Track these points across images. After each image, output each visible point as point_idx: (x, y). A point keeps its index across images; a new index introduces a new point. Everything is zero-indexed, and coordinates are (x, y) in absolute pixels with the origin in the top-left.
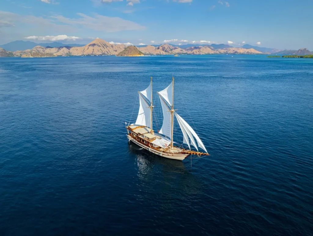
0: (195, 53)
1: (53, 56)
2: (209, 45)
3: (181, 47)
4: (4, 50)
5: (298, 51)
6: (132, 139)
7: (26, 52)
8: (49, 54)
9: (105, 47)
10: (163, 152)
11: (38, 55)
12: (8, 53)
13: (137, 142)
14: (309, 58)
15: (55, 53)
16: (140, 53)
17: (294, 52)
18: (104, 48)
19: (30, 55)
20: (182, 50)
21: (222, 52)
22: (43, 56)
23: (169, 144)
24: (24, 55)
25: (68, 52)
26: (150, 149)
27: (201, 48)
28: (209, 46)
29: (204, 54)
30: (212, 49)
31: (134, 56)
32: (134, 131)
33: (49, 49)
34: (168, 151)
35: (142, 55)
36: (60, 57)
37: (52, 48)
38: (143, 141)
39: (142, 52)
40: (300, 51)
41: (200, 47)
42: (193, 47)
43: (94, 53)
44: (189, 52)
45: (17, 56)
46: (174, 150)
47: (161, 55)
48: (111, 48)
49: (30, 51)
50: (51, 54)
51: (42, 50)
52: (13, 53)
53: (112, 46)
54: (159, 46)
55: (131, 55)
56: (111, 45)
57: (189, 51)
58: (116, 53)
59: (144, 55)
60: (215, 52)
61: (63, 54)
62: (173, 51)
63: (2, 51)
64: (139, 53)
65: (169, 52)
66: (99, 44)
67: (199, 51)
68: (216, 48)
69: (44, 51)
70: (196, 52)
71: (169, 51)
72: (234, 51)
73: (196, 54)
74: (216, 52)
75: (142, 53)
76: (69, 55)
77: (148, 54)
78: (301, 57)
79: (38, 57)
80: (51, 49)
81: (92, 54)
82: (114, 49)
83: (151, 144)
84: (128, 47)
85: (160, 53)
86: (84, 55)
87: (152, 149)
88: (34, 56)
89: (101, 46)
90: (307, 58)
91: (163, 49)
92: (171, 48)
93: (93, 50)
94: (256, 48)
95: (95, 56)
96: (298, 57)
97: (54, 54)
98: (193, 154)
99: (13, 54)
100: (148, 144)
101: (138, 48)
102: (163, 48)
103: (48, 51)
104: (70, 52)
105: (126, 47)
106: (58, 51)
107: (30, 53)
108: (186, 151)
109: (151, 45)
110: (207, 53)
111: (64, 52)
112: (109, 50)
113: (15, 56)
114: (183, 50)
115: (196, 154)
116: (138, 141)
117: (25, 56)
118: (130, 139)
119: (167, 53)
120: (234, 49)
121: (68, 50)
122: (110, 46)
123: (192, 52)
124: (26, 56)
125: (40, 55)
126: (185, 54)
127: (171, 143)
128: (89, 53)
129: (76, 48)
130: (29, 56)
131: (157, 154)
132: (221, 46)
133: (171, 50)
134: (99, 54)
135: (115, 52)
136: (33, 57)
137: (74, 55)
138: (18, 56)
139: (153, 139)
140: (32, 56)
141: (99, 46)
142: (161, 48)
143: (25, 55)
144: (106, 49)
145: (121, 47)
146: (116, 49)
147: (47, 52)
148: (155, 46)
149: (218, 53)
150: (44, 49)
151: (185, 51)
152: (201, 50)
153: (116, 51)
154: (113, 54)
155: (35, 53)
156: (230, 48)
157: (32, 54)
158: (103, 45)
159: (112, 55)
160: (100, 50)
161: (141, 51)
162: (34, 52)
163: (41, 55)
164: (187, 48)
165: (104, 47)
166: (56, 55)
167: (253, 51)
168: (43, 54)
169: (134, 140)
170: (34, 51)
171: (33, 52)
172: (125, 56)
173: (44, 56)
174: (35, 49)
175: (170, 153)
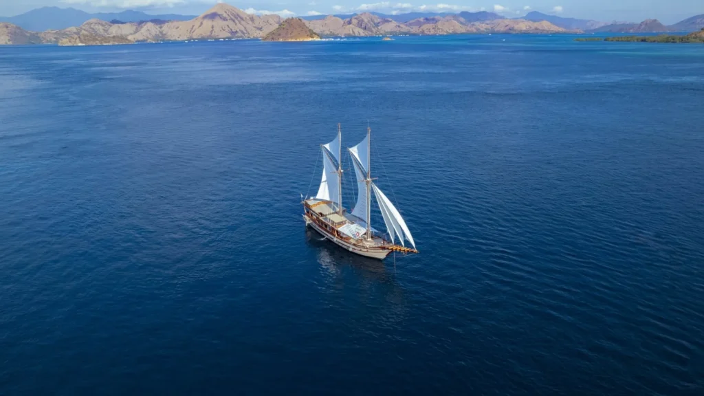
0: (426, 32)
1: (127, 43)
2: (456, 13)
3: (396, 18)
4: (19, 28)
5: (641, 25)
6: (311, 222)
7: (68, 33)
8: (118, 37)
9: (237, 22)
10: (354, 245)
11: (95, 39)
12: (28, 35)
13: (317, 227)
14: (658, 42)
15: (131, 34)
16: (312, 34)
17: (632, 26)
18: (236, 24)
19: (78, 40)
20: (399, 26)
21: (482, 29)
22: (106, 42)
23: (364, 233)
24: (65, 40)
25: (158, 33)
26: (335, 239)
27: (439, 20)
28: (455, 16)
29: (445, 34)
30: (461, 23)
31: (298, 40)
32: (313, 209)
33: (116, 25)
34: (361, 244)
35: (317, 39)
36: (142, 44)
37: (122, 23)
38: (326, 226)
39: (314, 31)
40: (643, 26)
41: (436, 17)
42: (422, 19)
43: (213, 34)
44: (415, 30)
45: (48, 41)
46: (370, 243)
47: (355, 37)
48: (250, 22)
49: (75, 30)
50: (122, 38)
51: (101, 27)
52: (39, 35)
53: (252, 19)
54: (351, 16)
55: (292, 38)
56: (248, 15)
57: (414, 27)
58: (259, 34)
59: (321, 38)
60: (468, 28)
61: (147, 37)
62: (379, 28)
63: (15, 32)
64: (309, 33)
65: (372, 31)
66: (225, 15)
67: (433, 28)
68: (470, 21)
69: (106, 31)
70: (428, 29)
71: (373, 29)
72: (507, 28)
73: (428, 33)
74: (470, 29)
75: (315, 34)
76: (161, 40)
77: (327, 36)
78: (643, 40)
79: (94, 44)
80: (120, 25)
81: (210, 37)
82: (257, 24)
83: (337, 231)
84: (286, 21)
85: (353, 32)
86: (194, 39)
87: (339, 240)
88: (85, 43)
89: (228, 18)
90: (654, 41)
91: (360, 24)
92: (376, 21)
93: (213, 27)
94: (553, 19)
95: (217, 40)
96: (637, 40)
97: (130, 38)
98: (396, 249)
99: (39, 37)
100: (332, 231)
101: (307, 23)
102: (359, 21)
103: (115, 30)
104: (164, 32)
105: (282, 21)
106: (136, 32)
107: (76, 36)
108: (387, 245)
109: (335, 16)
110: (451, 32)
111: (148, 31)
112: (245, 28)
113: (45, 43)
114: (402, 26)
115: (400, 250)
116: (320, 226)
117: (67, 42)
118: (308, 222)
119: (367, 33)
120: (508, 23)
121: (159, 29)
122: (248, 18)
123: (421, 30)
124: (70, 42)
125: (99, 39)
126: (406, 34)
127: (367, 230)
128: (204, 35)
129: (176, 24)
130: (75, 42)
131: (345, 247)
132: (481, 16)
133: (377, 25)
134: (225, 36)
135: (258, 32)
136: (84, 45)
137: (172, 39)
138: (50, 41)
139: (341, 224)
140: (82, 42)
141: (225, 19)
142: (355, 21)
143: (67, 40)
144: (239, 25)
145: (271, 21)
146: (261, 25)
147: (114, 32)
148: (343, 17)
149: (475, 31)
150: (106, 26)
151: (405, 28)
152: (439, 25)
153: (261, 28)
154: (255, 34)
155: (87, 36)
156: (500, 21)
157: (82, 38)
158: (232, 17)
159: (252, 37)
160: (227, 27)
161: (312, 29)
162: (85, 33)
163: (102, 40)
164: (411, 22)
165: (234, 21)
166: (132, 40)
167: (546, 26)
168: (105, 38)
169: (314, 224)
170: (85, 30)
171: (83, 32)
172: (281, 40)
173: (109, 42)
174: (87, 27)
175: (364, 247)
